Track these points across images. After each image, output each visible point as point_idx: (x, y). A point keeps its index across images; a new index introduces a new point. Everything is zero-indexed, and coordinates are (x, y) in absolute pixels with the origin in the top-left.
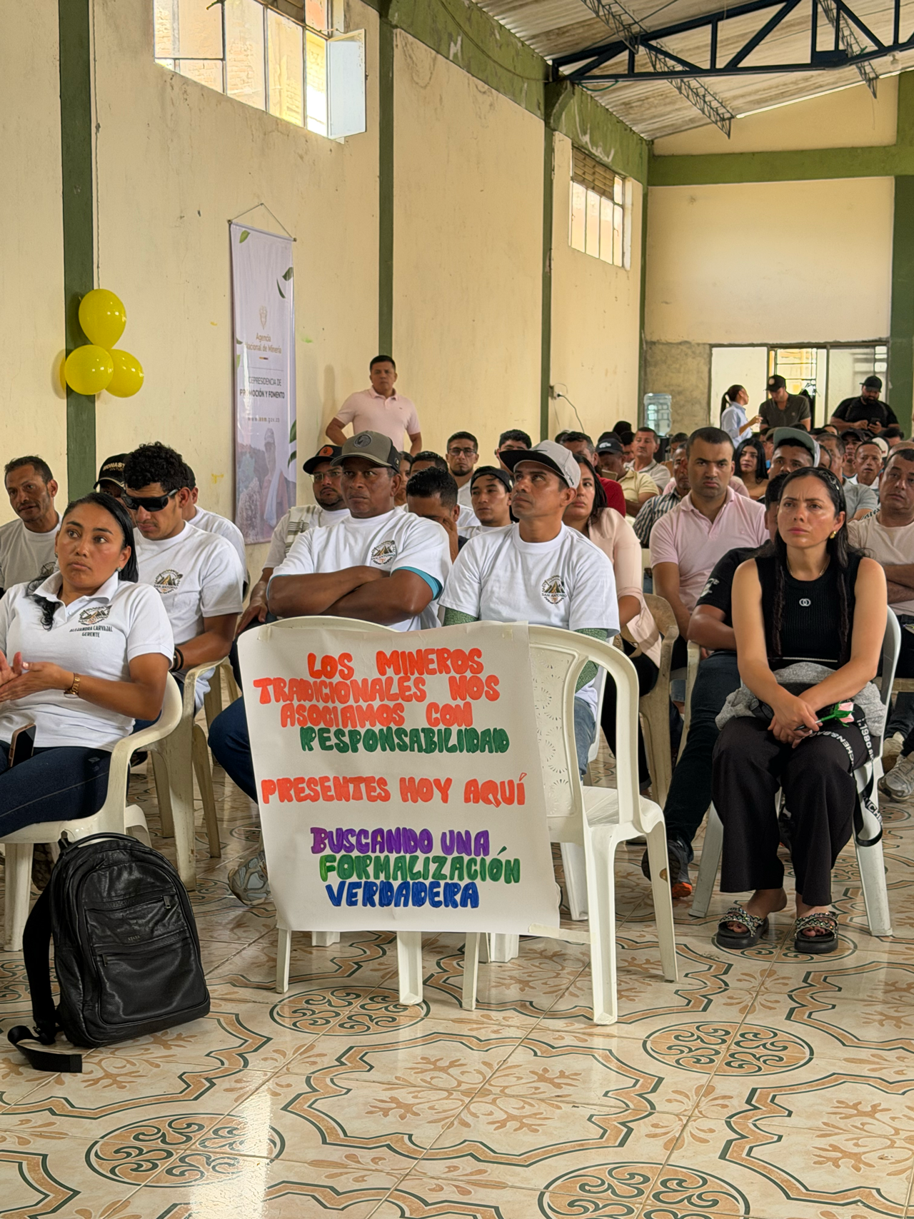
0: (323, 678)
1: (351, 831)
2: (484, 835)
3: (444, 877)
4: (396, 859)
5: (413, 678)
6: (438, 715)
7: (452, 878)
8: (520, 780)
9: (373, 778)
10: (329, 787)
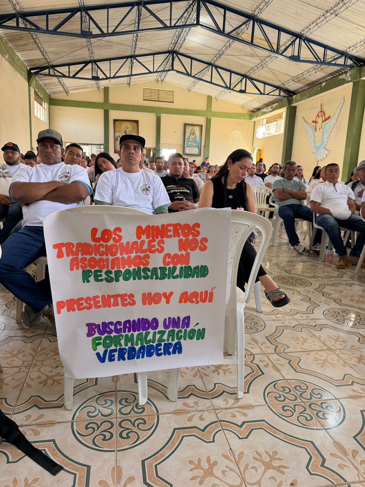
0: (102, 242)
1: (111, 323)
2: (188, 318)
3: (164, 340)
4: (138, 335)
5: (157, 240)
6: (170, 260)
7: (168, 341)
8: (212, 290)
9: (126, 294)
10: (99, 301)
